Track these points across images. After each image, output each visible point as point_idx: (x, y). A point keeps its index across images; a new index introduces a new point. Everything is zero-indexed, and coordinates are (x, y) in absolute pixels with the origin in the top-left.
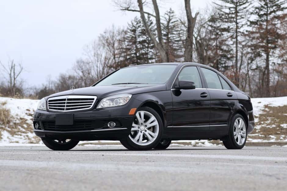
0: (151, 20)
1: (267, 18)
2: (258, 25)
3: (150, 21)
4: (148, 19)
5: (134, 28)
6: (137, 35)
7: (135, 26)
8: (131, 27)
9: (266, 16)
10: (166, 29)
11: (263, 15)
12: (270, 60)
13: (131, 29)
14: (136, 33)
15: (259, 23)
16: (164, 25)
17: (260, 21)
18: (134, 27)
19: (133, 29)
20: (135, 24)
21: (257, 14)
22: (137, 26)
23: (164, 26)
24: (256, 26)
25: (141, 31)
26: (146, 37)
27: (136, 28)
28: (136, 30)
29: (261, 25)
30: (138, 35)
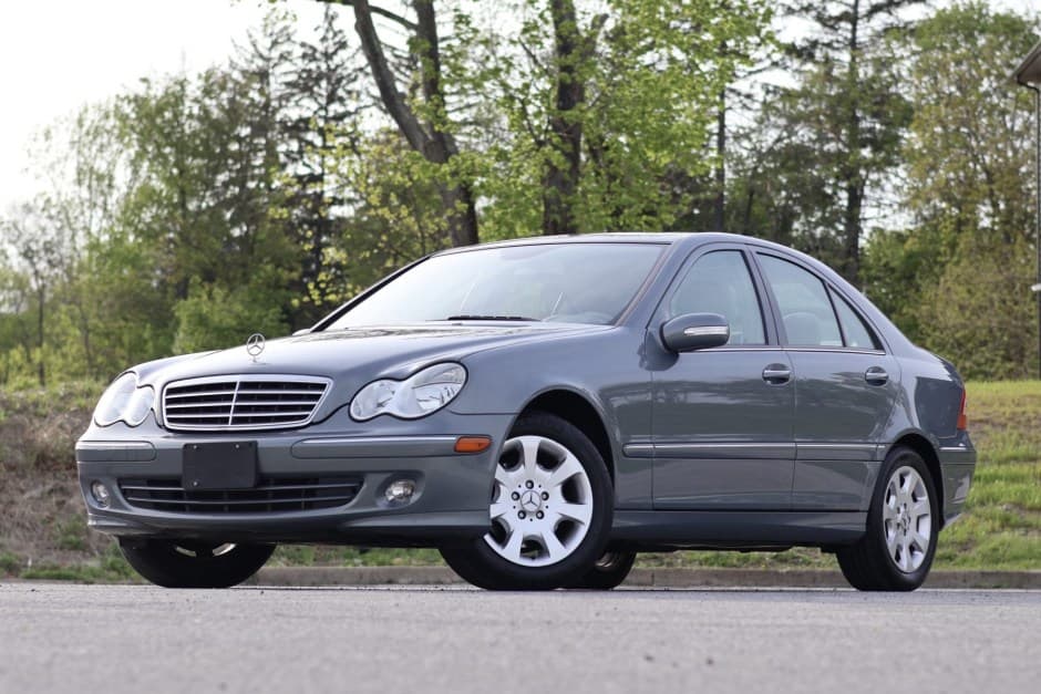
0: (341, 31)
1: (854, 31)
2: (816, 63)
3: (335, 34)
4: (326, 25)
5: (260, 63)
6: (273, 96)
7: (266, 53)
8: (246, 60)
9: (849, 26)
10: (403, 69)
11: (839, 19)
12: (865, 219)
13: (245, 66)
14: (268, 84)
15: (818, 55)
16: (397, 52)
17: (824, 44)
18: (261, 56)
19: (253, 67)
20: (264, 44)
21: (814, 13)
22: (275, 54)
23: (396, 56)
24: (809, 66)
25: (292, 78)
26: (315, 107)
27: (271, 64)
28: (271, 71)
29: (828, 62)
30: (278, 93)
